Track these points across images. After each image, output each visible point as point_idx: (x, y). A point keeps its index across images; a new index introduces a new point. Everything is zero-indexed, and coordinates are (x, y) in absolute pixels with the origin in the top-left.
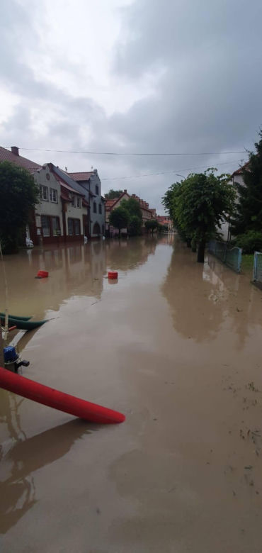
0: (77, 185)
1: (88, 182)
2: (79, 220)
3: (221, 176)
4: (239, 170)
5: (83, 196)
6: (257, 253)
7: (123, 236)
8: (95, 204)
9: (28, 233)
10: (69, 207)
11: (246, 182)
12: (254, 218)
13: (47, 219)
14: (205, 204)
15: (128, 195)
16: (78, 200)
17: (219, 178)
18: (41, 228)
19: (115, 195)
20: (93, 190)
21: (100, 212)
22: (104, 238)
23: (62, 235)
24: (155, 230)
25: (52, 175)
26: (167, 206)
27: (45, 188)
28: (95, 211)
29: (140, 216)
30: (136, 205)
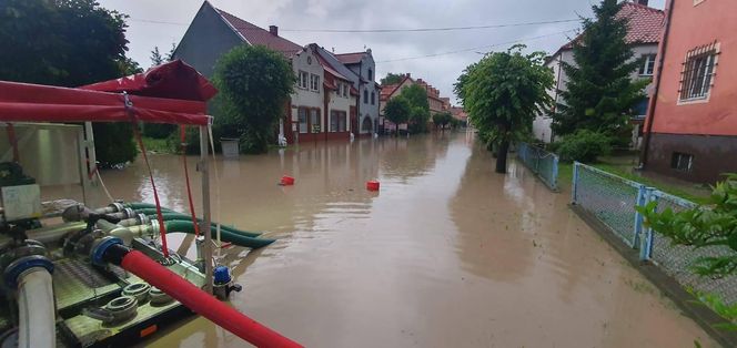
0: (345, 69)
1: (359, 64)
2: (345, 113)
3: (533, 55)
4: (568, 45)
5: (352, 83)
6: (576, 163)
7: (403, 134)
8: (366, 92)
9: (281, 129)
10: (333, 96)
11: (578, 60)
12: (589, 112)
13: (306, 112)
14: (506, 94)
15: (411, 80)
16: (345, 87)
17: (529, 57)
18: (298, 123)
19: (394, 80)
20: (365, 75)
21: (373, 103)
22: (376, 135)
23: (323, 131)
24: (447, 126)
25: (314, 58)
26: (460, 95)
27: (305, 74)
28: (366, 102)
29: (427, 107)
30: (421, 93)
